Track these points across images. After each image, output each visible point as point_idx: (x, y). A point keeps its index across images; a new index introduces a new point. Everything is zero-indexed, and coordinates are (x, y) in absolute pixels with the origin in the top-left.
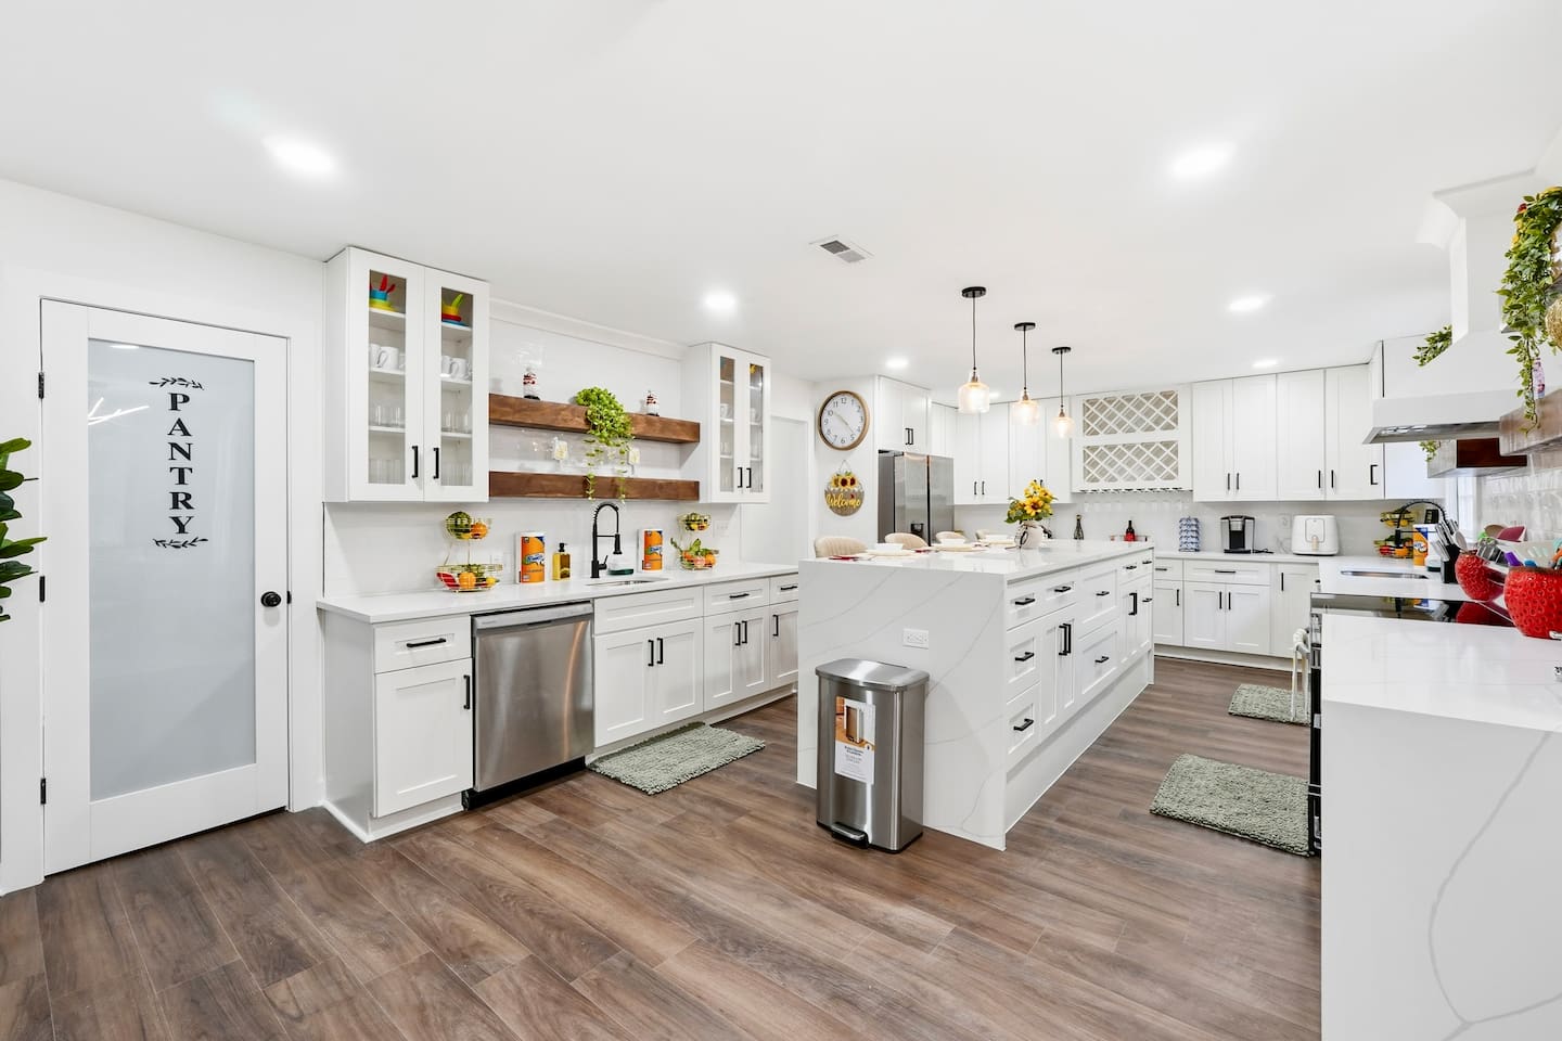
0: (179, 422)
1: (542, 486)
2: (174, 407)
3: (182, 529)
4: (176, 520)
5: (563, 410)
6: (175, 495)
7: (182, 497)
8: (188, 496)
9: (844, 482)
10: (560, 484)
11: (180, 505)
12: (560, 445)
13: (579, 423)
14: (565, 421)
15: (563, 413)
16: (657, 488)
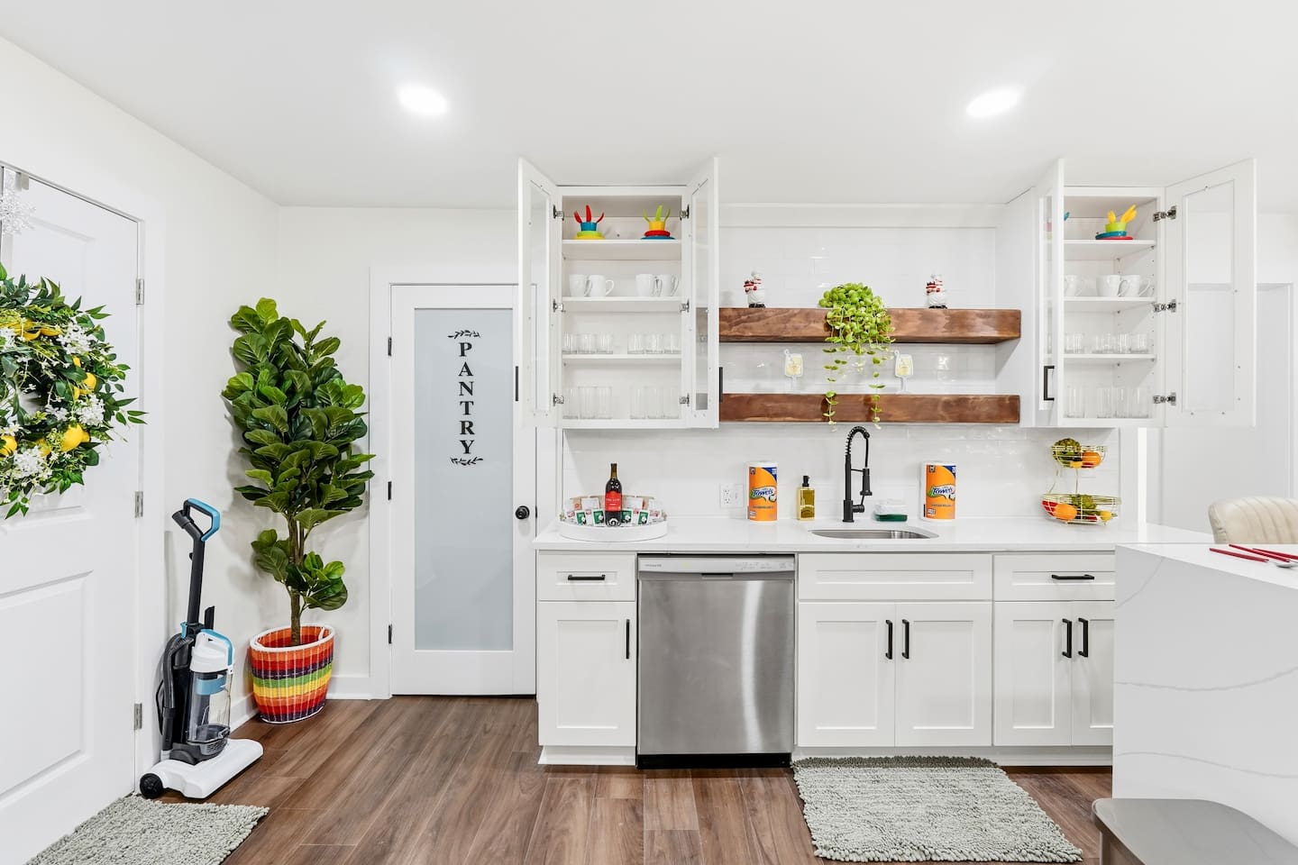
0: (466, 365)
1: (767, 409)
2: (463, 354)
3: (467, 452)
4: (463, 442)
5: (795, 315)
6: (463, 423)
7: (467, 425)
8: (471, 424)
10: (790, 406)
11: (466, 431)
12: (793, 359)
13: (818, 329)
14: (797, 329)
15: (794, 319)
16: (940, 408)
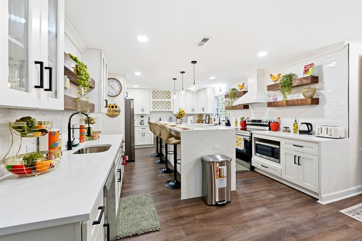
9: (113, 107)
